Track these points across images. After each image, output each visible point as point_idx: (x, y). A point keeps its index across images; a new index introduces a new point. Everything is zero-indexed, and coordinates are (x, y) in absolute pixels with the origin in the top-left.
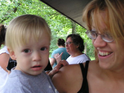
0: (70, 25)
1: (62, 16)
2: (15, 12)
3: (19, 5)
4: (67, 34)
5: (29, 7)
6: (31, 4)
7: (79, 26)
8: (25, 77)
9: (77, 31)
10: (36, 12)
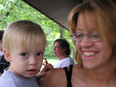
0: (58, 30)
1: (51, 21)
2: (7, 16)
3: (11, 9)
4: (55, 38)
5: (20, 12)
6: (22, 9)
7: (67, 31)
8: (19, 79)
9: (65, 36)
10: (27, 17)
